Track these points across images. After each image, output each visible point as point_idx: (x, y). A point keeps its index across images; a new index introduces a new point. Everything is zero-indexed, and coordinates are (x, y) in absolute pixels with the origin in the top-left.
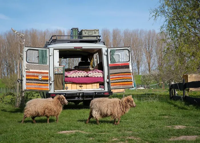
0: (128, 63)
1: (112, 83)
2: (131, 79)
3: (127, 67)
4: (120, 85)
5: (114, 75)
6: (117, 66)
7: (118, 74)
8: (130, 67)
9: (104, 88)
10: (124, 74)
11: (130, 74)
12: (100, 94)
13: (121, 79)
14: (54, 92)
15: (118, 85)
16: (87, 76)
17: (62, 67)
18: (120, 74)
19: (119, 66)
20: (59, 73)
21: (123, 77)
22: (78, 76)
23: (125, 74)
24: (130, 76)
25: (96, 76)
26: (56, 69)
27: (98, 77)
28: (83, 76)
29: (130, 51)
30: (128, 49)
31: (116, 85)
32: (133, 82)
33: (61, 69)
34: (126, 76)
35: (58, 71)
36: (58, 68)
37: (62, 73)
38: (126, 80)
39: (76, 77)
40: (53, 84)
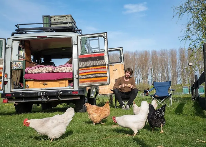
0: (102, 54)
1: (81, 79)
2: (106, 73)
3: (102, 58)
4: (91, 81)
5: (84, 69)
6: (88, 58)
7: (89, 68)
8: (105, 58)
9: (73, 86)
10: (96, 67)
11: (105, 67)
12: (66, 94)
13: (93, 74)
14: (11, 91)
15: (89, 81)
16: (52, 71)
17: (22, 62)
18: (91, 68)
19: (92, 58)
20: (18, 68)
21: (95, 71)
22: (40, 72)
23: (98, 67)
24: (104, 70)
25: (64, 71)
26: (15, 64)
27: (66, 72)
28: (47, 72)
29: (106, 37)
30: (104, 35)
31: (86, 81)
32: (108, 77)
33: (20, 63)
34: (99, 70)
35: (17, 66)
36: (17, 62)
37: (22, 68)
38: (99, 75)
39: (39, 73)
40: (9, 82)
